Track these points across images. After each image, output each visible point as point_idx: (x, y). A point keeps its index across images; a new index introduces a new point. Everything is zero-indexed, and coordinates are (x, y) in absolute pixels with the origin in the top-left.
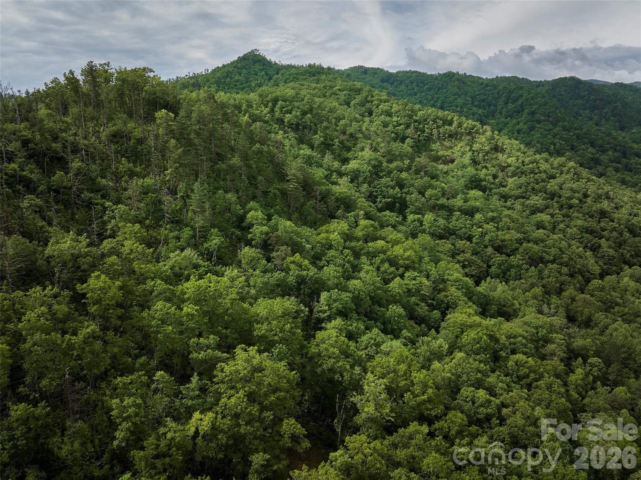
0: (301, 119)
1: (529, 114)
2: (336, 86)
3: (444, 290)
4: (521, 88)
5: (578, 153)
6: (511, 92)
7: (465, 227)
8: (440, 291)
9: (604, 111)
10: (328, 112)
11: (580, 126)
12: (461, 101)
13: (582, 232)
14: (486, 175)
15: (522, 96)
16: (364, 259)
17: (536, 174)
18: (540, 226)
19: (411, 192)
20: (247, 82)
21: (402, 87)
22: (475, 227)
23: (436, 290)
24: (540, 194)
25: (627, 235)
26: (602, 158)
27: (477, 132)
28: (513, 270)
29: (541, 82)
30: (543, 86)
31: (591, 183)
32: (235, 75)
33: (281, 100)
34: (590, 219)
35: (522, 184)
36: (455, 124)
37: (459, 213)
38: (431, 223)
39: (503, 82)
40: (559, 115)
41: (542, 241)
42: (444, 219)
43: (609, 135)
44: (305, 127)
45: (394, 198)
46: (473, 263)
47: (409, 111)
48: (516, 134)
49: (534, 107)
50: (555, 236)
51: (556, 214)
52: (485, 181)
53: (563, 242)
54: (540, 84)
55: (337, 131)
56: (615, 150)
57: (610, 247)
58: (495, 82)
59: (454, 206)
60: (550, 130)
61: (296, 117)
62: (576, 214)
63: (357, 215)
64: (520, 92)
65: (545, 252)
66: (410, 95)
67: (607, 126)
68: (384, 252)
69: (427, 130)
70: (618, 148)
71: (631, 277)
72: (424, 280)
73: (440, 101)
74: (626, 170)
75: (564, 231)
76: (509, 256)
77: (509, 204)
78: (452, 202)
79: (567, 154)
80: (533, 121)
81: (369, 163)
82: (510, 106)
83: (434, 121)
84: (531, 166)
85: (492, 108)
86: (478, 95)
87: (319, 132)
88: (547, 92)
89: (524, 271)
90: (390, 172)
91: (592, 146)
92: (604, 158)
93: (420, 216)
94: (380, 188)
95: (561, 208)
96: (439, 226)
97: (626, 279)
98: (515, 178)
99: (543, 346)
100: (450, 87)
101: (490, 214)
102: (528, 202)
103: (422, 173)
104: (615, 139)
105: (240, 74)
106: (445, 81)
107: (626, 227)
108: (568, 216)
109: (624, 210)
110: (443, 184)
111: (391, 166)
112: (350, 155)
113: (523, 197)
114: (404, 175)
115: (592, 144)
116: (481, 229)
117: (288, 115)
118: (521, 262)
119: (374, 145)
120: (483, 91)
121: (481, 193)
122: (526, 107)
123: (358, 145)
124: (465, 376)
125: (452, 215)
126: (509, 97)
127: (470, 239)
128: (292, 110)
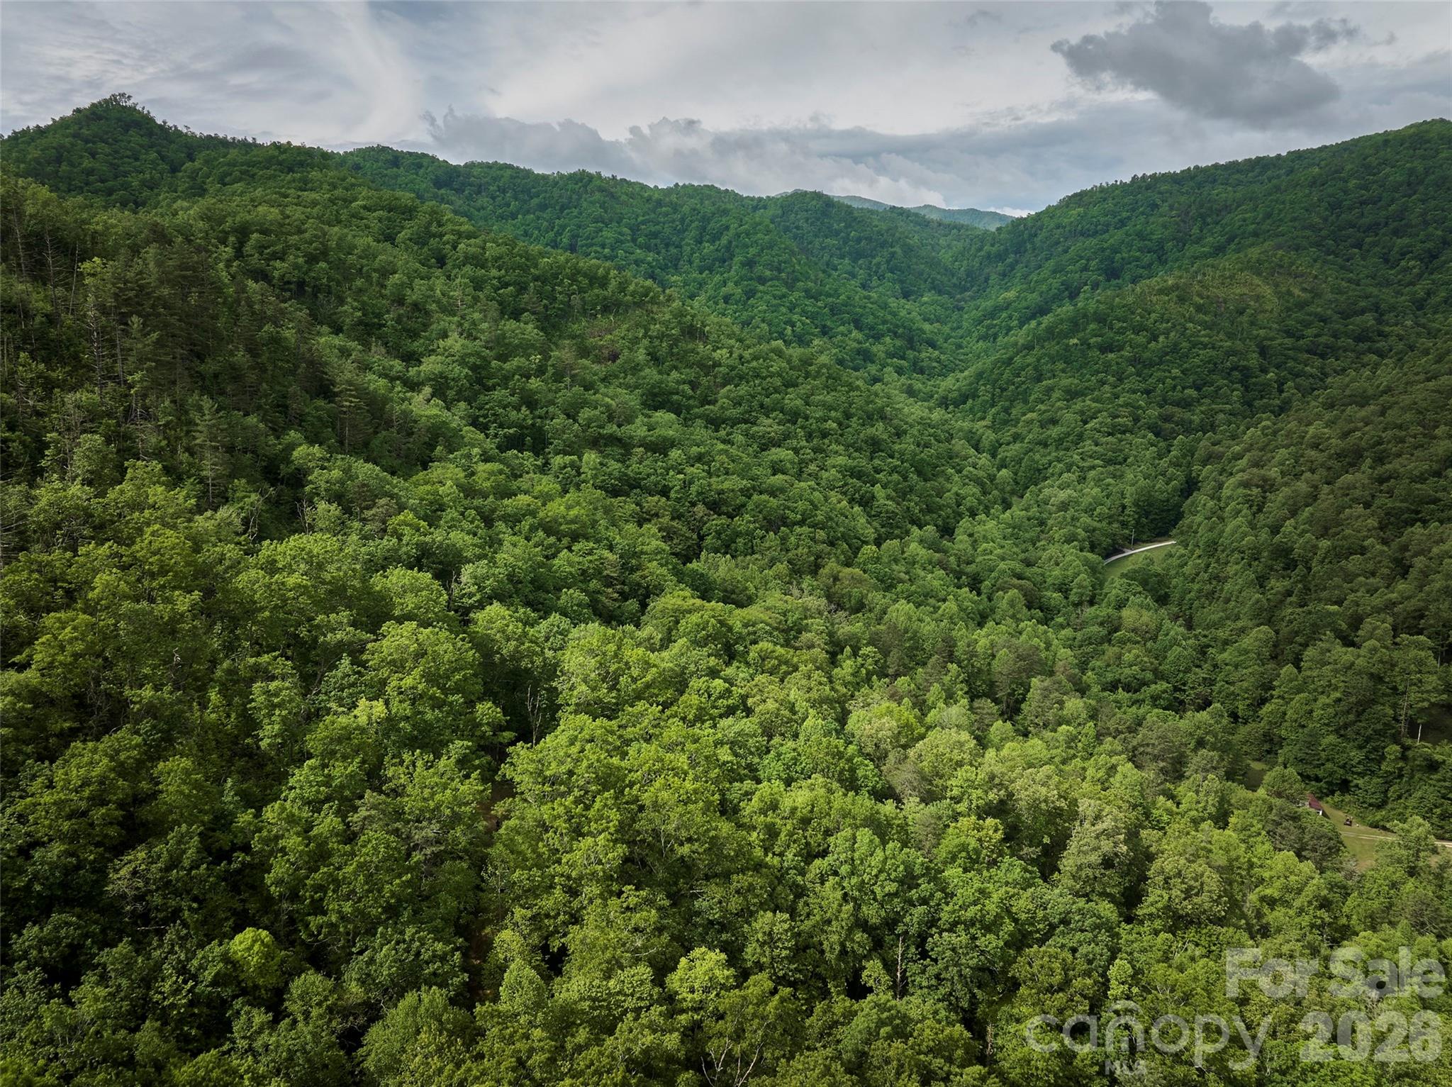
0: (306, 273)
1: (743, 265)
2: (355, 199)
3: (638, 568)
4: (725, 212)
5: (834, 340)
6: (706, 220)
7: (655, 473)
8: (633, 570)
9: (874, 261)
10: (360, 257)
11: (836, 290)
12: (609, 235)
13: (844, 476)
14: (678, 382)
15: (727, 228)
16: (500, 526)
17: (764, 378)
18: (776, 469)
19: (550, 415)
20: (116, 177)
21: (483, 200)
22: (671, 473)
23: (627, 568)
24: (774, 414)
25: (913, 477)
26: (874, 349)
27: (654, 301)
28: (740, 541)
29: (760, 199)
30: (765, 207)
31: (855, 393)
32: (81, 157)
33: (257, 231)
34: (857, 454)
35: (742, 397)
36: (613, 284)
37: (642, 449)
38: (595, 469)
39: (691, 197)
40: (797, 267)
41: (782, 490)
42: (618, 461)
43: (885, 306)
44: (317, 290)
45: (521, 427)
46: (675, 533)
47: (521, 257)
48: (722, 305)
49: (752, 251)
50: (802, 484)
51: (802, 448)
52: (677, 393)
53: (816, 494)
54: (759, 204)
55: (383, 296)
56: (895, 333)
57: (888, 497)
58: (674, 198)
59: (631, 437)
60: (784, 296)
61: (296, 266)
62: (834, 447)
63: (469, 456)
64: (724, 220)
65: (789, 508)
66: (501, 217)
67: (881, 289)
68: (533, 514)
69: (560, 297)
70: (900, 331)
71: (921, 541)
72: (606, 554)
73: (567, 234)
74: (914, 371)
75: (815, 477)
76: (732, 517)
77: (722, 433)
78: (627, 430)
79: (816, 342)
80: (751, 279)
81: (462, 362)
82: (708, 248)
83: (573, 278)
84: (754, 364)
85: (673, 250)
86: (643, 223)
87: (349, 300)
88: (772, 222)
89: (758, 541)
90: (506, 379)
91: (857, 328)
92: (878, 349)
93: (575, 457)
94: (492, 408)
95: (809, 437)
96: (610, 474)
97: (913, 546)
98: (728, 387)
99: (796, 638)
100: (585, 205)
101: (695, 450)
102: (755, 428)
103: (568, 379)
104: (894, 314)
105: (93, 155)
106: (573, 191)
107: (912, 466)
108: (821, 450)
109: (908, 439)
110: (607, 400)
111: (507, 366)
112: (417, 346)
113: (746, 422)
114: (534, 383)
115: (859, 326)
116: (682, 476)
117: (278, 264)
118: (751, 526)
119: (466, 325)
120: (653, 216)
121: (673, 416)
122: (737, 250)
123: (434, 326)
124: (692, 666)
125: (631, 454)
126: (704, 229)
127: (665, 492)
128: (284, 253)
